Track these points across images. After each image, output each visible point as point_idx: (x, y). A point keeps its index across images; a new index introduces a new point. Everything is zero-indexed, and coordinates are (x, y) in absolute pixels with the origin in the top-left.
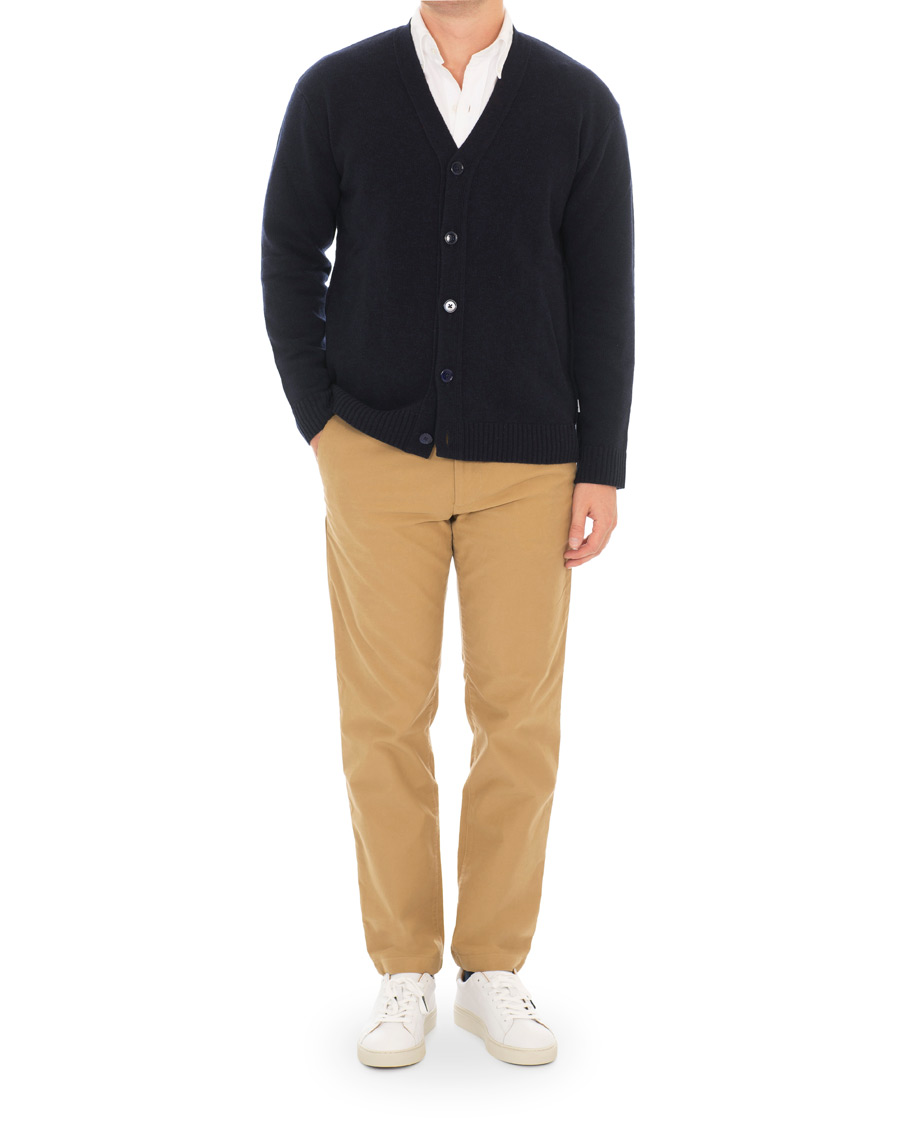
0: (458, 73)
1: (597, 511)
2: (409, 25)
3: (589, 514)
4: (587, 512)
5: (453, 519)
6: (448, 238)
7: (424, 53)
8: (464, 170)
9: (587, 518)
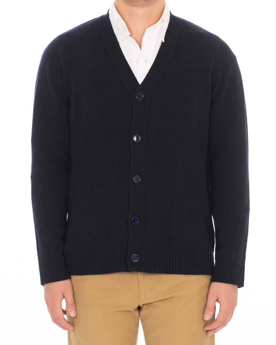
0: (139, 39)
1: (222, 299)
2: (108, 14)
3: (217, 300)
4: (215, 299)
5: (139, 308)
6: (135, 139)
7: (119, 30)
8: (144, 97)
9: (216, 302)
